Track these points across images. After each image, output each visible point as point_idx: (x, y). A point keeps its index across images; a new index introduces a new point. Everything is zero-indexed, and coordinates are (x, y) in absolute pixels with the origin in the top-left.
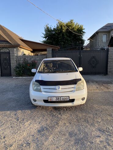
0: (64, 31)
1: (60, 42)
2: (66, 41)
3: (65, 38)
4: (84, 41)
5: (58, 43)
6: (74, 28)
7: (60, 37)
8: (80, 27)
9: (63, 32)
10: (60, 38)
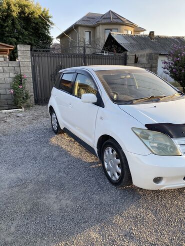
0: (15, 14)
1: (8, 36)
2: (20, 37)
3: (17, 29)
4: (52, 39)
5: (4, 39)
6: (33, 12)
7: (7, 26)
8: (44, 12)
9: (12, 15)
10: (7, 29)
